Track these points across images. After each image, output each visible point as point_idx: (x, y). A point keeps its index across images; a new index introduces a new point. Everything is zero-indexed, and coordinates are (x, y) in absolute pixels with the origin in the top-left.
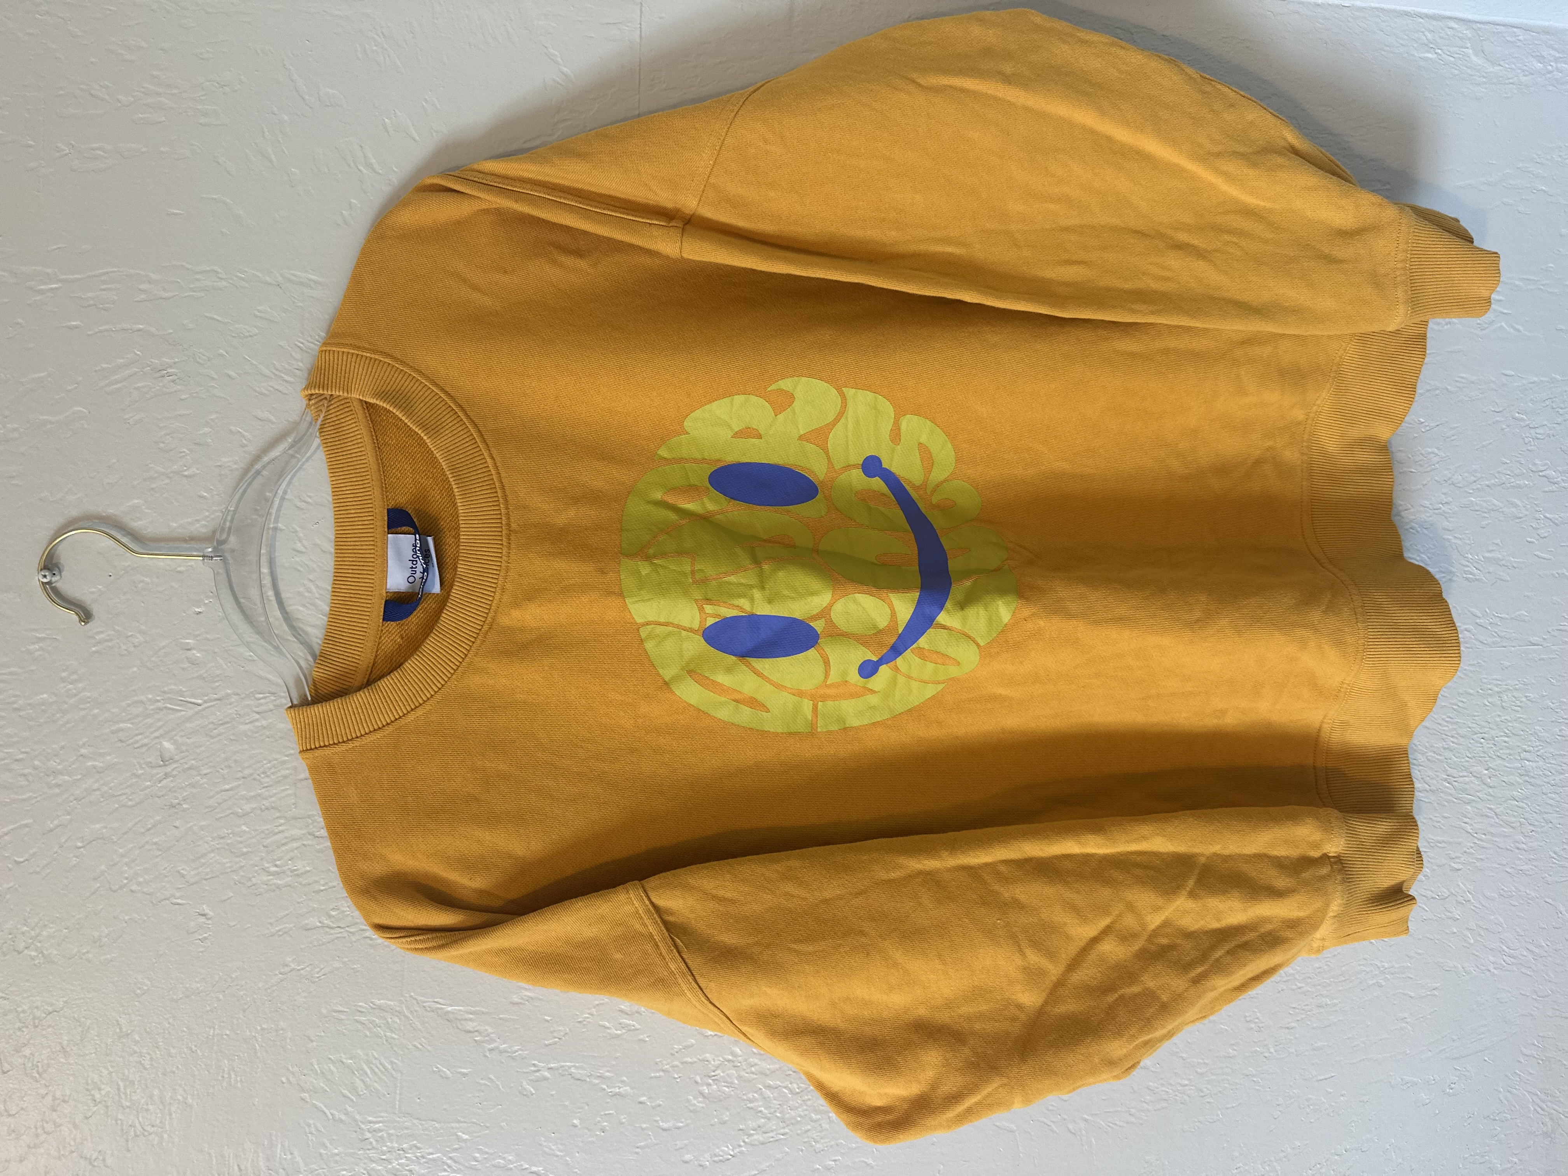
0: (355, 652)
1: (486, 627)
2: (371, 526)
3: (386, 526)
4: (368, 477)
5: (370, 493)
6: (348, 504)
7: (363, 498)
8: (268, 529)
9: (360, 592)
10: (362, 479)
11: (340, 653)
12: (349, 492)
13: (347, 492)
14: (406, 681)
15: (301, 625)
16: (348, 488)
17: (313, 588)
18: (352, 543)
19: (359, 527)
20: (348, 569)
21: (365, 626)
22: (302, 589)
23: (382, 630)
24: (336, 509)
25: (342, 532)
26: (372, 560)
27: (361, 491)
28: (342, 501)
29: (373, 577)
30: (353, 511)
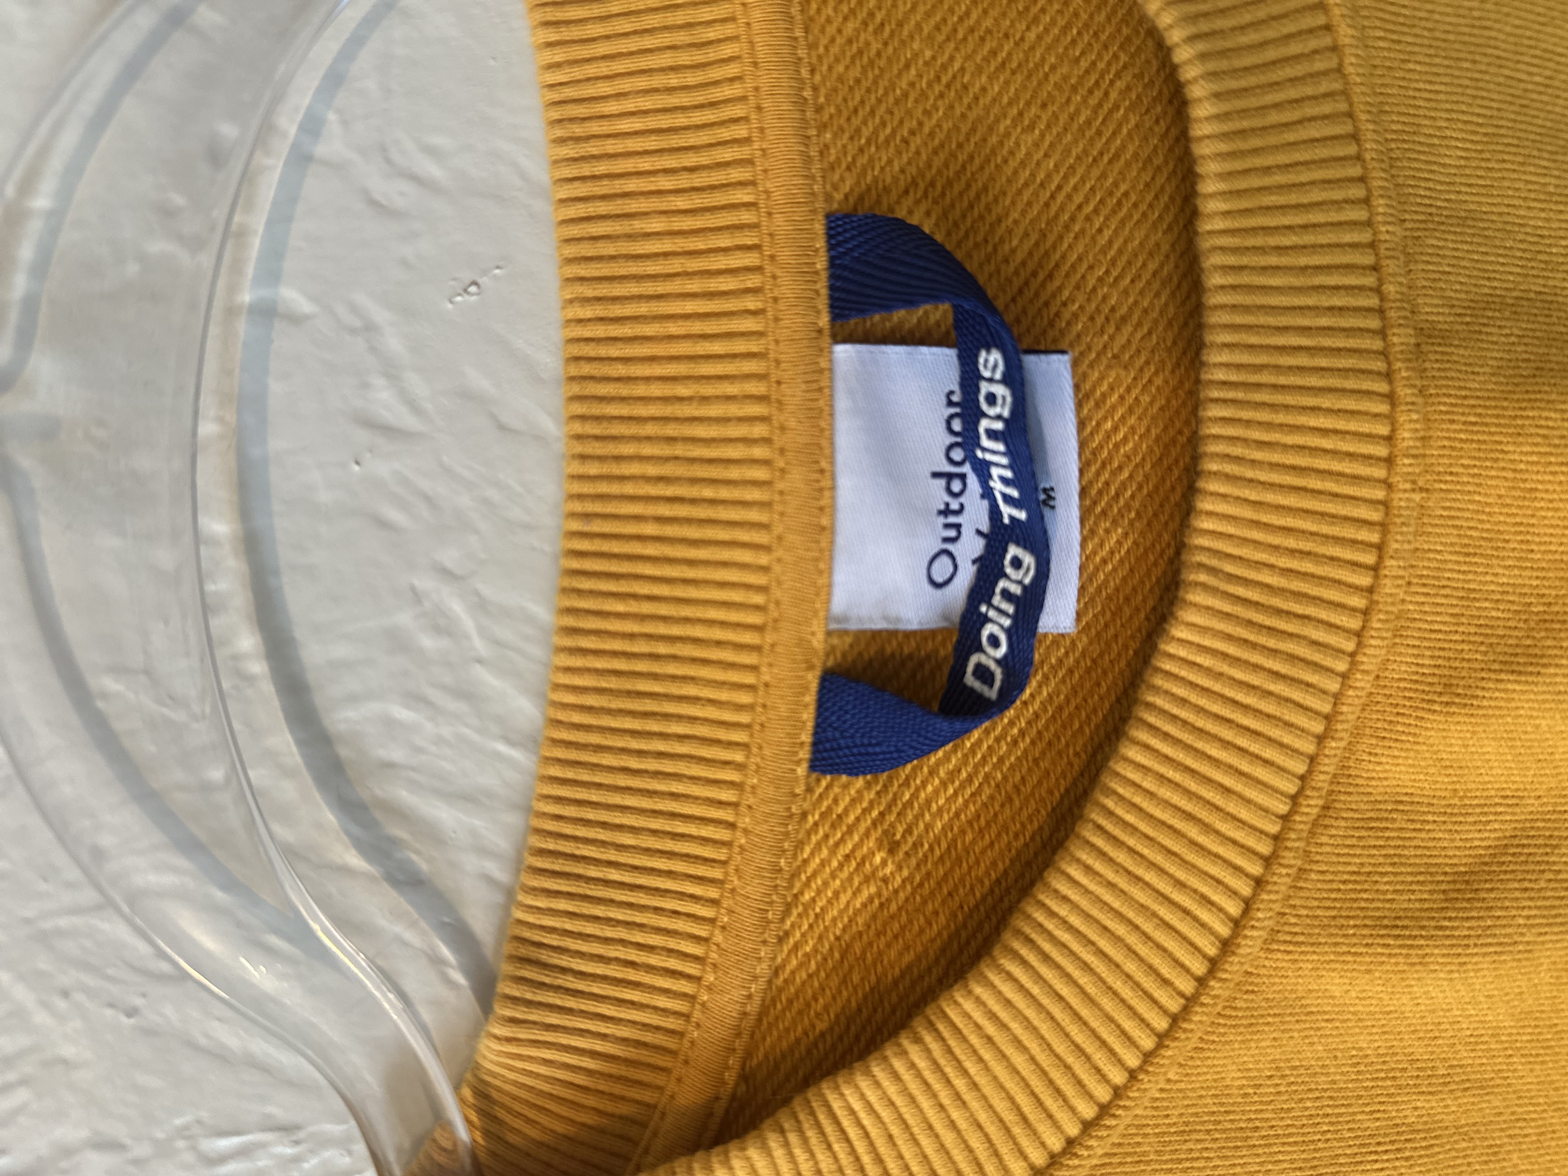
0: (680, 925)
1: (1311, 806)
2: (751, 303)
3: (823, 303)
4: (728, 50)
5: (740, 131)
6: (632, 185)
7: (703, 159)
8: (231, 312)
9: (699, 632)
10: (699, 57)
11: (609, 932)
12: (637, 124)
13: (625, 125)
14: (960, 1084)
15: (404, 796)
16: (629, 105)
17: (457, 608)
18: (656, 390)
19: (690, 306)
20: (638, 518)
21: (726, 795)
22: (405, 619)
23: (804, 815)
24: (574, 211)
25: (600, 331)
26: (760, 474)
27: (698, 118)
28: (602, 168)
29: (763, 559)
30: (656, 225)
